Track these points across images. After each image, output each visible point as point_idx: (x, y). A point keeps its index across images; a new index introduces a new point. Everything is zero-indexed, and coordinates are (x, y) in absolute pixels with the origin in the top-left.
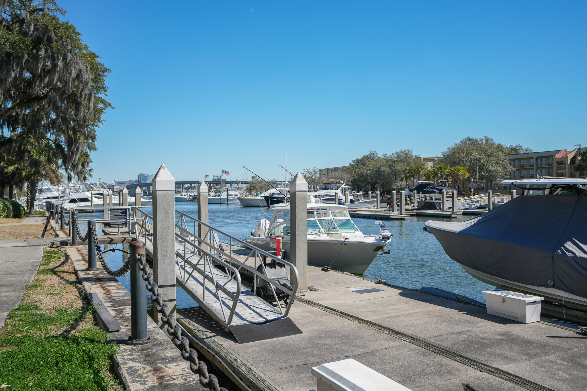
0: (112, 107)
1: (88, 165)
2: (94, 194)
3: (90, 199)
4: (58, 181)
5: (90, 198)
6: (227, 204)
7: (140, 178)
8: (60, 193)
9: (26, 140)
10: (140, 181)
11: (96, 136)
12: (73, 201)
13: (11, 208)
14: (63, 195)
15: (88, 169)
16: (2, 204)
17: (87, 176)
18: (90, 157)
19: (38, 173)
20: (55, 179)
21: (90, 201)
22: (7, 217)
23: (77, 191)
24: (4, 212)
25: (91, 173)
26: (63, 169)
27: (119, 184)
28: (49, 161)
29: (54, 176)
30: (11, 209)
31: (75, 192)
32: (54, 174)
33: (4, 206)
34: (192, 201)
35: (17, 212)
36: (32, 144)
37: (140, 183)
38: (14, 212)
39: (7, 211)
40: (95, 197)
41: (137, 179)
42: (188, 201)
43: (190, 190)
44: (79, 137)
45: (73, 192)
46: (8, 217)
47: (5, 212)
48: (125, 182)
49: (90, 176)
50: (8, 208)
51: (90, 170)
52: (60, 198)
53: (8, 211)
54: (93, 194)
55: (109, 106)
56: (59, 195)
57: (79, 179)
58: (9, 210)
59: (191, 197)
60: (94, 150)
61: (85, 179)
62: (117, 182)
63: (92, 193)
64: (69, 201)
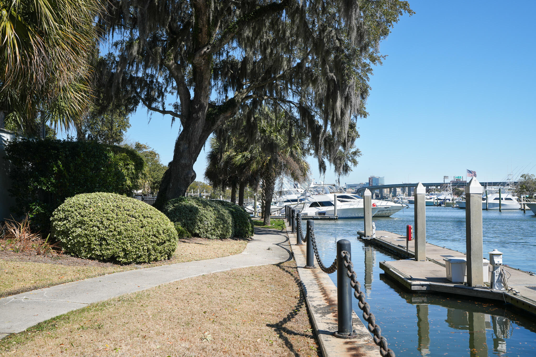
0: (409, 11)
1: (352, 143)
2: (338, 197)
3: (333, 203)
4: (304, 174)
5: (333, 201)
6: (500, 211)
7: (371, 181)
8: (299, 195)
9: (259, 110)
10: (371, 183)
11: (369, 89)
12: (314, 205)
13: (230, 220)
14: (302, 197)
15: (353, 150)
16: (215, 214)
17: (349, 163)
18: (357, 128)
19: (276, 161)
20: (299, 172)
21: (333, 205)
22: (222, 237)
23: (319, 194)
24: (218, 228)
25: (357, 159)
26: (311, 154)
27: (350, 187)
28: (290, 142)
29: (298, 167)
30: (229, 223)
31: (316, 195)
32: (299, 164)
33: (217, 218)
34: (440, 205)
35: (240, 227)
36: (267, 116)
37: (370, 186)
38: (235, 226)
39: (221, 226)
40: (339, 200)
41: (368, 182)
42: (435, 205)
43: (433, 193)
44: (347, 74)
45: (314, 194)
46: (224, 238)
47: (220, 229)
48: (357, 185)
49: (355, 163)
50: (225, 222)
51: (355, 153)
52: (299, 200)
53: (224, 227)
54: (336, 197)
55: (403, 11)
56: (298, 197)
57: (337, 169)
58: (226, 225)
59: (439, 201)
60: (363, 116)
61: (346, 169)
62: (349, 185)
63: (335, 195)
64: (309, 205)
